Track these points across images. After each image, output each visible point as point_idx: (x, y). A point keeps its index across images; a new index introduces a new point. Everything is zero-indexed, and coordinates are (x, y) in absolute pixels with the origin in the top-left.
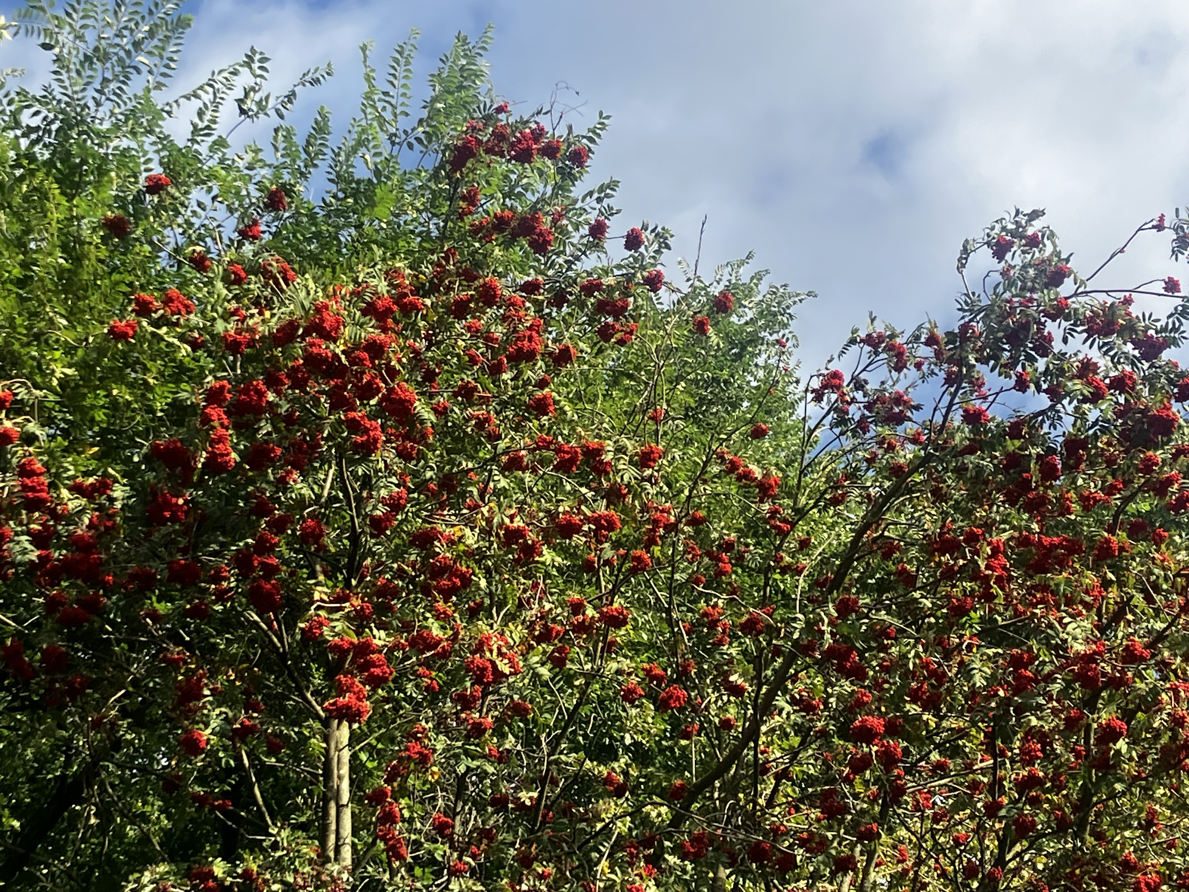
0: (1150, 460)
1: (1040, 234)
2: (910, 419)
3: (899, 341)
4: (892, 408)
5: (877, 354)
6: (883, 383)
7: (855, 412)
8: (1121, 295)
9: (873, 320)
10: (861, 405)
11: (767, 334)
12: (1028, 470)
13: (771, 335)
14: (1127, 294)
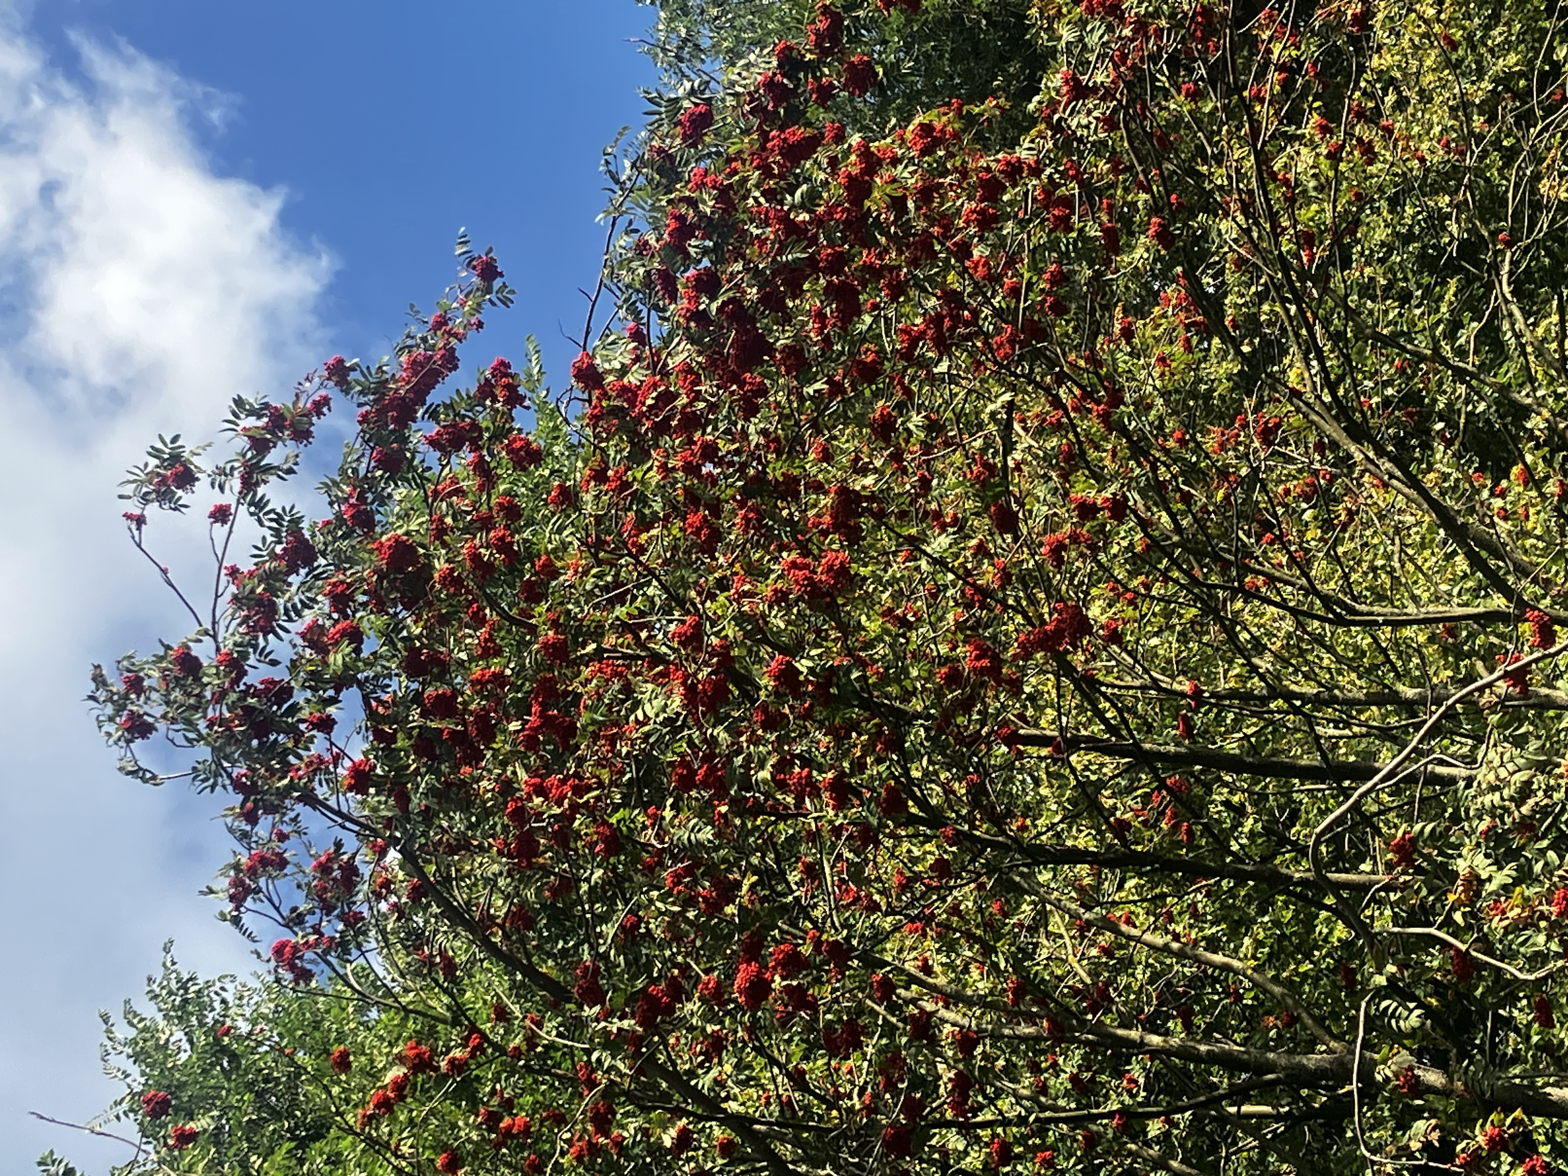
0: (445, 578)
1: (126, 674)
2: (353, 857)
3: (244, 860)
4: (335, 879)
5: (258, 891)
6: (299, 886)
7: (333, 928)
8: (224, 579)
9: (211, 891)
10: (325, 918)
11: (211, 1015)
12: (441, 731)
13: (213, 1009)
14: (224, 571)
